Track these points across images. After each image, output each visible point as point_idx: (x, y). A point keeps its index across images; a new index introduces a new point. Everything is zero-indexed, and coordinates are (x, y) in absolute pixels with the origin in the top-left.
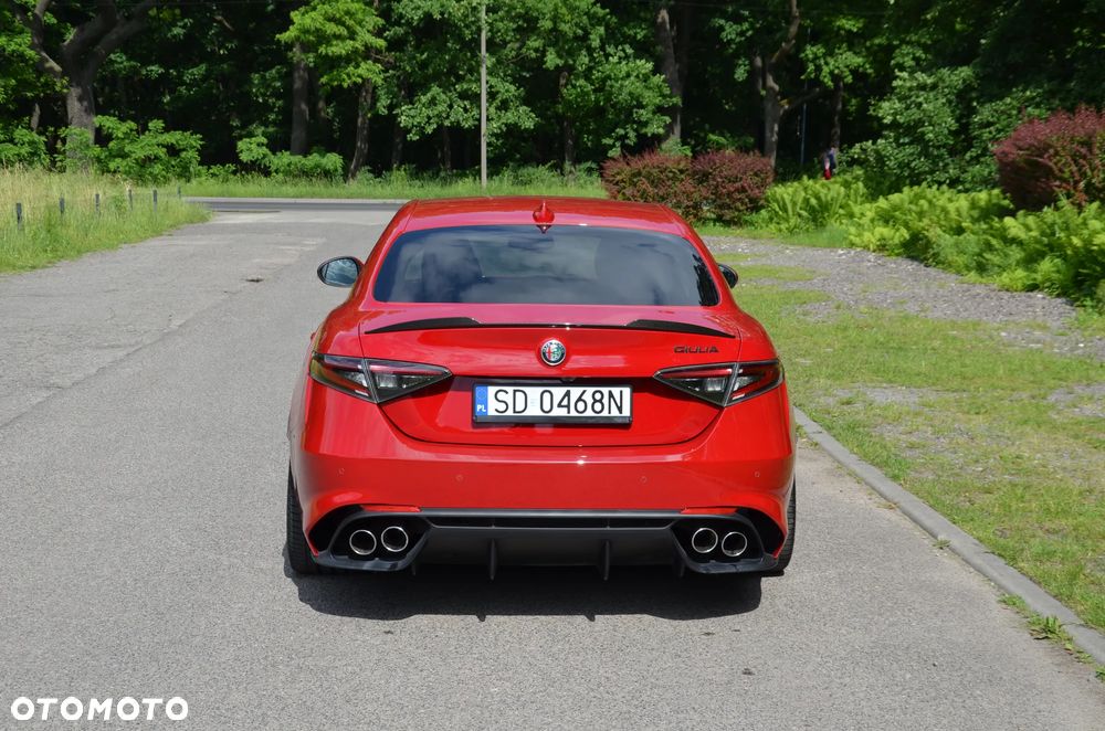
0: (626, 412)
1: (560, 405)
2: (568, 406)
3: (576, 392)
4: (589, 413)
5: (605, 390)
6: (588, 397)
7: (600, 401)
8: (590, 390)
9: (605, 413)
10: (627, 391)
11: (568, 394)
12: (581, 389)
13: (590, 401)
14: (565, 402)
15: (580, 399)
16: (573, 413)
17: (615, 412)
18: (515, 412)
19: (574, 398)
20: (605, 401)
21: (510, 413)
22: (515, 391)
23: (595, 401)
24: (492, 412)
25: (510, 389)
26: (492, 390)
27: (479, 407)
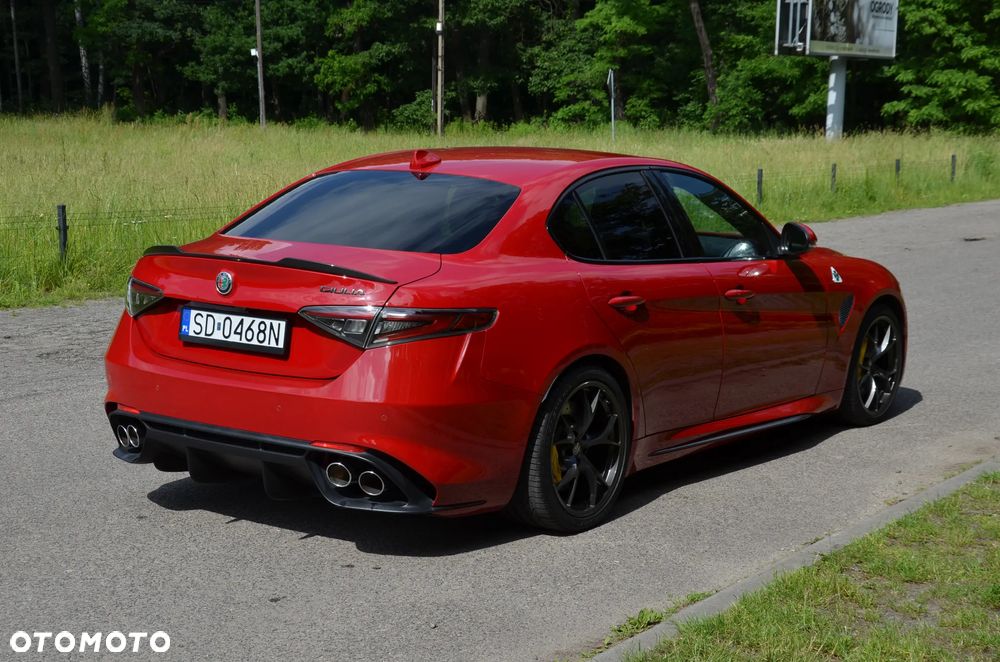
0: (281, 345)
1: (235, 333)
2: (240, 334)
3: (248, 320)
4: (255, 342)
5: (268, 322)
6: (255, 327)
7: (263, 332)
8: (258, 320)
9: (266, 344)
10: (283, 324)
11: (242, 322)
12: (251, 319)
13: (256, 331)
14: (239, 331)
15: (249, 329)
16: (244, 341)
17: (273, 344)
18: (206, 335)
19: (245, 327)
20: (267, 332)
21: (202, 335)
22: (208, 316)
23: (260, 331)
24: (191, 334)
25: (204, 314)
26: (194, 313)
27: (184, 327)
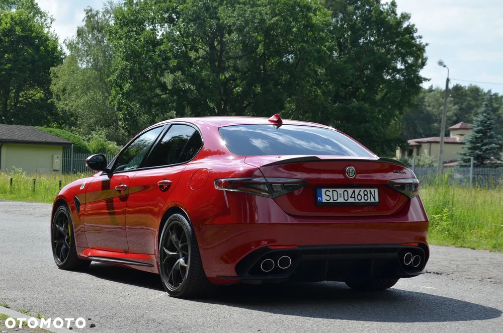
0: (377, 200)
1: (351, 197)
2: (354, 197)
3: (357, 191)
4: (363, 200)
5: (368, 190)
6: (362, 193)
7: (367, 195)
8: (363, 190)
9: (369, 201)
10: (376, 190)
11: (354, 192)
12: (359, 189)
13: (363, 195)
15: (359, 194)
16: (357, 201)
17: (373, 200)
18: (333, 200)
19: (356, 194)
20: (369, 195)
21: (331, 201)
22: (333, 191)
23: (365, 195)
24: (324, 201)
25: (331, 190)
26: (323, 190)
27: (319, 198)
